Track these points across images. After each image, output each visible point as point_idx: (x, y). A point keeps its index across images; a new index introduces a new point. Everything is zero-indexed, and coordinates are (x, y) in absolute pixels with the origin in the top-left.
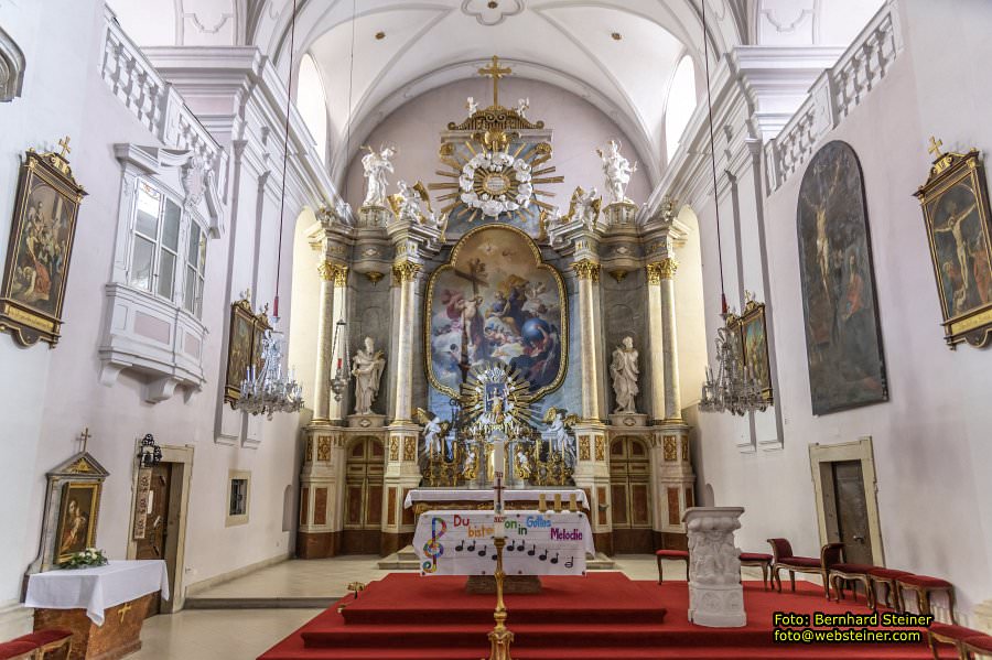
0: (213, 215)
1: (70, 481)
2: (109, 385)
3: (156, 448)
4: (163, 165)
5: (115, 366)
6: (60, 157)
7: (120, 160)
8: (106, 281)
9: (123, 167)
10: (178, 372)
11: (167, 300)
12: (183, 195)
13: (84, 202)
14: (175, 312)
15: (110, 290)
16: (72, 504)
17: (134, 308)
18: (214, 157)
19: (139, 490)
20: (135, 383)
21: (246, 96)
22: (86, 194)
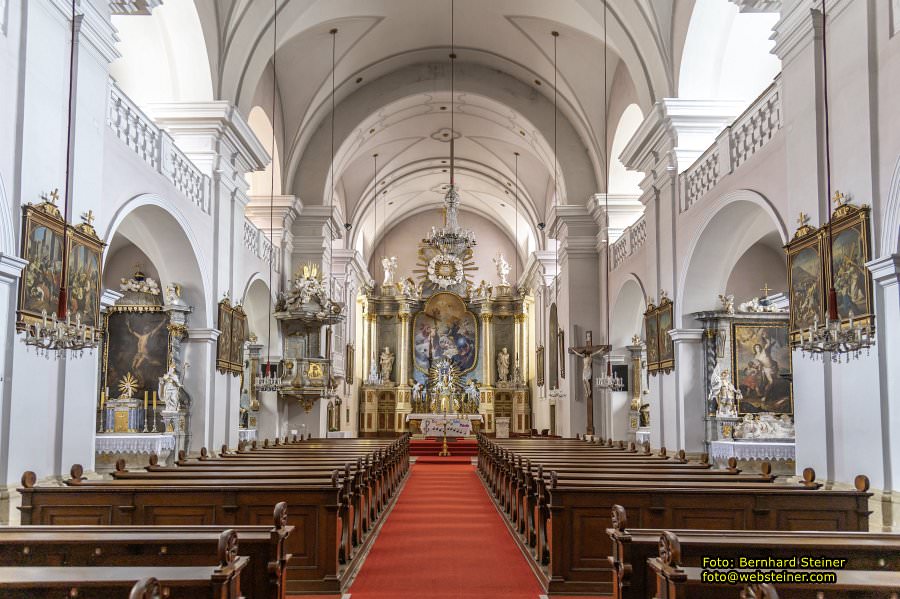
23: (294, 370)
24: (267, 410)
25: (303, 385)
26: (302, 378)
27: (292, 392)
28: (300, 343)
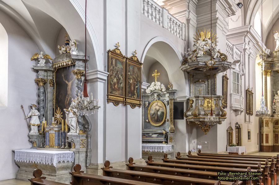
0: (243, 71)
1: (229, 131)
2: (232, 114)
3: (239, 125)
5: (233, 110)
6: (226, 74)
10: (241, 109)
11: (238, 94)
12: (239, 70)
14: (240, 97)
15: (231, 95)
16: (230, 135)
17: (234, 98)
22: (229, 79)
23: (194, 105)
24: (180, 132)
25: (199, 115)
26: (199, 110)
27: (192, 120)
28: (203, 87)
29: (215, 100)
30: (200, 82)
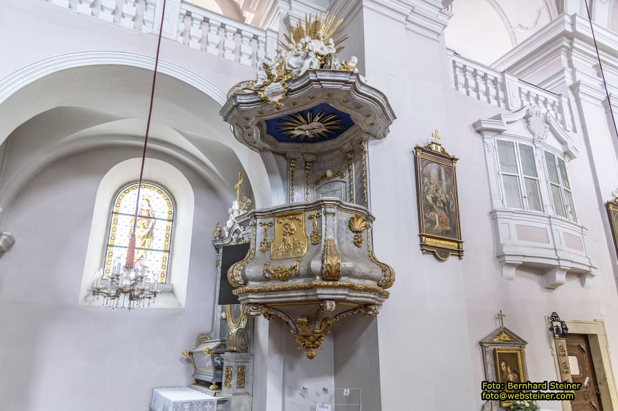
0: (562, 142)
1: (496, 347)
2: (511, 279)
3: (562, 322)
4: (508, 123)
5: (511, 265)
6: (435, 143)
7: (479, 132)
8: (490, 210)
9: (483, 136)
10: (562, 263)
11: (540, 212)
12: (531, 137)
13: (458, 165)
14: (548, 220)
15: (493, 214)
16: (503, 364)
17: (513, 223)
18: (557, 104)
19: (559, 355)
20: (533, 276)
21: (569, 52)
22: (458, 159)
29: (311, 218)
30: (330, 179)
